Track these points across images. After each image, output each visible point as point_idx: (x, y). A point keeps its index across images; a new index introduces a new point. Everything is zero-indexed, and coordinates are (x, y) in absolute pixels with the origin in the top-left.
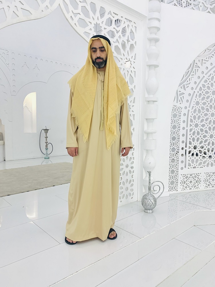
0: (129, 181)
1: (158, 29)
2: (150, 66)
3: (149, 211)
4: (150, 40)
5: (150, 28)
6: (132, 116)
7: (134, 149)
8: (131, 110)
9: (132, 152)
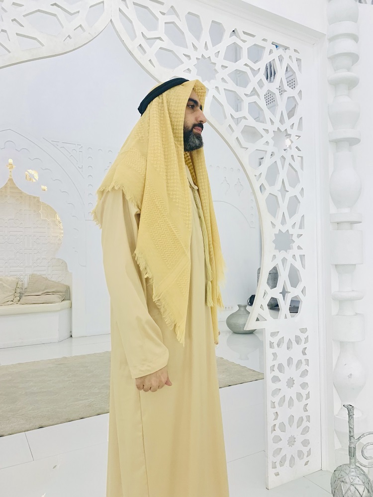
0: (296, 419)
1: (354, 58)
2: (337, 143)
4: (335, 84)
5: (333, 58)
6: (298, 258)
7: (307, 340)
8: (295, 246)
9: (303, 345)
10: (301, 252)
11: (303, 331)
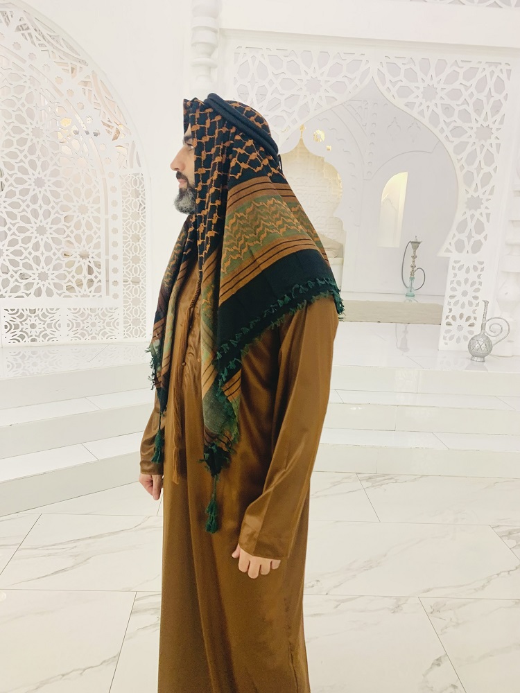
0: (465, 317)
3: (475, 359)
6: (484, 215)
7: (482, 270)
8: (483, 207)
9: (479, 272)
10: (488, 211)
11: (482, 263)
